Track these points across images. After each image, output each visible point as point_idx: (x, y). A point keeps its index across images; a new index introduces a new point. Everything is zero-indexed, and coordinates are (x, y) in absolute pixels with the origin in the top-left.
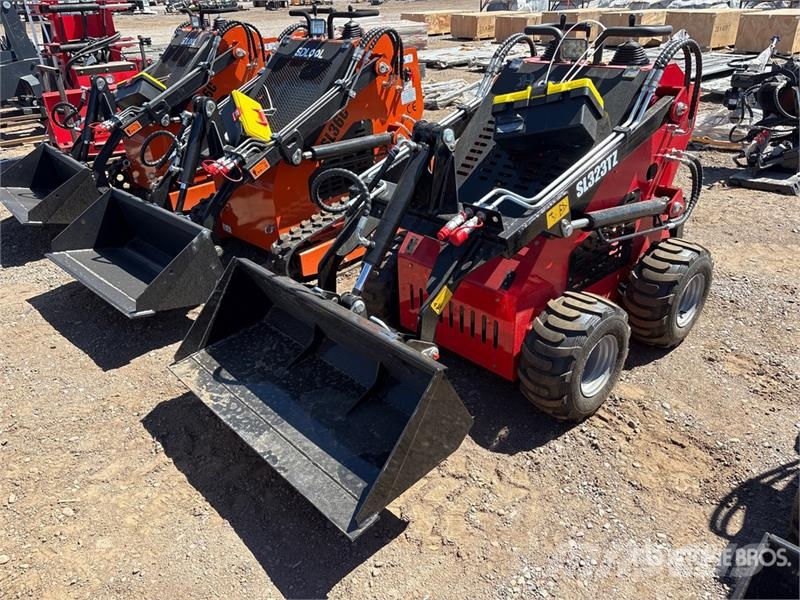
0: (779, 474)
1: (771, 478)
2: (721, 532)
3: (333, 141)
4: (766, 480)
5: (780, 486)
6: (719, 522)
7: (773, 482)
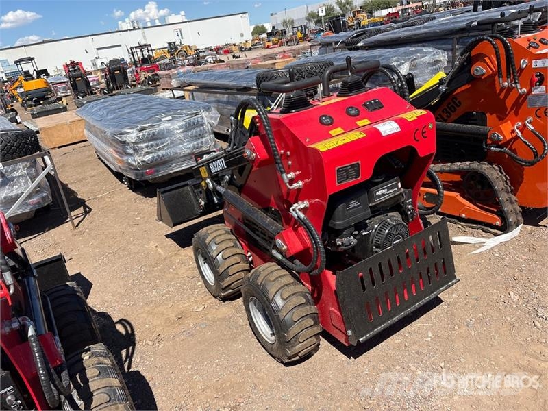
0: (130, 354)
1: (130, 350)
2: (120, 322)
3: (446, 121)
4: (131, 348)
5: (124, 353)
6: (124, 323)
7: (128, 351)
